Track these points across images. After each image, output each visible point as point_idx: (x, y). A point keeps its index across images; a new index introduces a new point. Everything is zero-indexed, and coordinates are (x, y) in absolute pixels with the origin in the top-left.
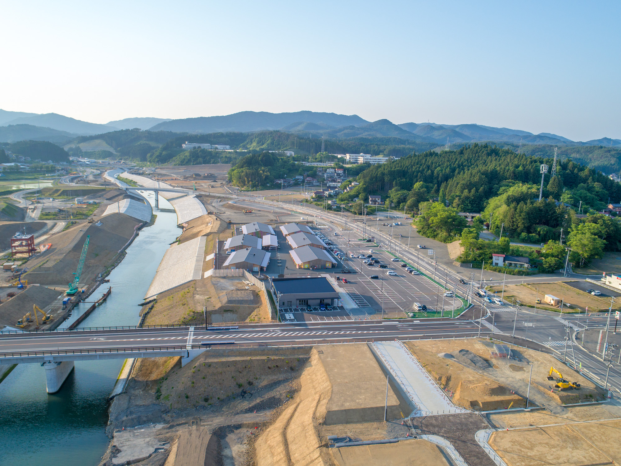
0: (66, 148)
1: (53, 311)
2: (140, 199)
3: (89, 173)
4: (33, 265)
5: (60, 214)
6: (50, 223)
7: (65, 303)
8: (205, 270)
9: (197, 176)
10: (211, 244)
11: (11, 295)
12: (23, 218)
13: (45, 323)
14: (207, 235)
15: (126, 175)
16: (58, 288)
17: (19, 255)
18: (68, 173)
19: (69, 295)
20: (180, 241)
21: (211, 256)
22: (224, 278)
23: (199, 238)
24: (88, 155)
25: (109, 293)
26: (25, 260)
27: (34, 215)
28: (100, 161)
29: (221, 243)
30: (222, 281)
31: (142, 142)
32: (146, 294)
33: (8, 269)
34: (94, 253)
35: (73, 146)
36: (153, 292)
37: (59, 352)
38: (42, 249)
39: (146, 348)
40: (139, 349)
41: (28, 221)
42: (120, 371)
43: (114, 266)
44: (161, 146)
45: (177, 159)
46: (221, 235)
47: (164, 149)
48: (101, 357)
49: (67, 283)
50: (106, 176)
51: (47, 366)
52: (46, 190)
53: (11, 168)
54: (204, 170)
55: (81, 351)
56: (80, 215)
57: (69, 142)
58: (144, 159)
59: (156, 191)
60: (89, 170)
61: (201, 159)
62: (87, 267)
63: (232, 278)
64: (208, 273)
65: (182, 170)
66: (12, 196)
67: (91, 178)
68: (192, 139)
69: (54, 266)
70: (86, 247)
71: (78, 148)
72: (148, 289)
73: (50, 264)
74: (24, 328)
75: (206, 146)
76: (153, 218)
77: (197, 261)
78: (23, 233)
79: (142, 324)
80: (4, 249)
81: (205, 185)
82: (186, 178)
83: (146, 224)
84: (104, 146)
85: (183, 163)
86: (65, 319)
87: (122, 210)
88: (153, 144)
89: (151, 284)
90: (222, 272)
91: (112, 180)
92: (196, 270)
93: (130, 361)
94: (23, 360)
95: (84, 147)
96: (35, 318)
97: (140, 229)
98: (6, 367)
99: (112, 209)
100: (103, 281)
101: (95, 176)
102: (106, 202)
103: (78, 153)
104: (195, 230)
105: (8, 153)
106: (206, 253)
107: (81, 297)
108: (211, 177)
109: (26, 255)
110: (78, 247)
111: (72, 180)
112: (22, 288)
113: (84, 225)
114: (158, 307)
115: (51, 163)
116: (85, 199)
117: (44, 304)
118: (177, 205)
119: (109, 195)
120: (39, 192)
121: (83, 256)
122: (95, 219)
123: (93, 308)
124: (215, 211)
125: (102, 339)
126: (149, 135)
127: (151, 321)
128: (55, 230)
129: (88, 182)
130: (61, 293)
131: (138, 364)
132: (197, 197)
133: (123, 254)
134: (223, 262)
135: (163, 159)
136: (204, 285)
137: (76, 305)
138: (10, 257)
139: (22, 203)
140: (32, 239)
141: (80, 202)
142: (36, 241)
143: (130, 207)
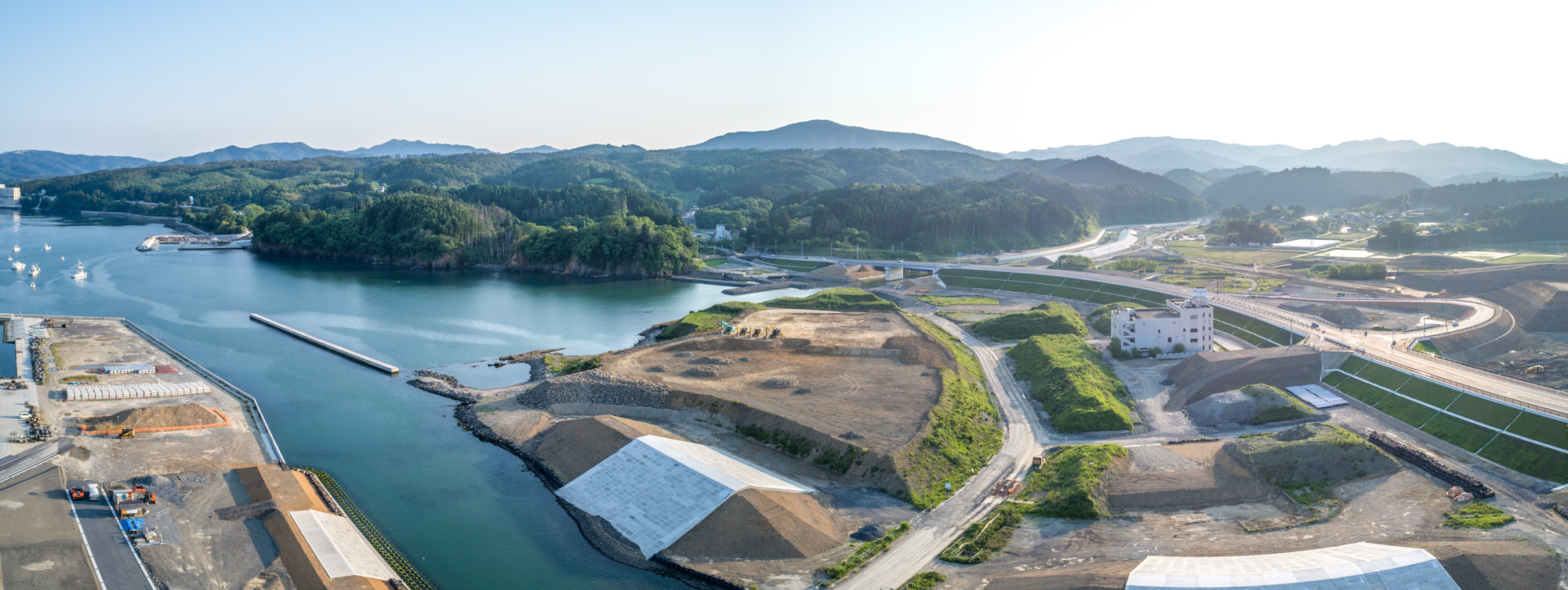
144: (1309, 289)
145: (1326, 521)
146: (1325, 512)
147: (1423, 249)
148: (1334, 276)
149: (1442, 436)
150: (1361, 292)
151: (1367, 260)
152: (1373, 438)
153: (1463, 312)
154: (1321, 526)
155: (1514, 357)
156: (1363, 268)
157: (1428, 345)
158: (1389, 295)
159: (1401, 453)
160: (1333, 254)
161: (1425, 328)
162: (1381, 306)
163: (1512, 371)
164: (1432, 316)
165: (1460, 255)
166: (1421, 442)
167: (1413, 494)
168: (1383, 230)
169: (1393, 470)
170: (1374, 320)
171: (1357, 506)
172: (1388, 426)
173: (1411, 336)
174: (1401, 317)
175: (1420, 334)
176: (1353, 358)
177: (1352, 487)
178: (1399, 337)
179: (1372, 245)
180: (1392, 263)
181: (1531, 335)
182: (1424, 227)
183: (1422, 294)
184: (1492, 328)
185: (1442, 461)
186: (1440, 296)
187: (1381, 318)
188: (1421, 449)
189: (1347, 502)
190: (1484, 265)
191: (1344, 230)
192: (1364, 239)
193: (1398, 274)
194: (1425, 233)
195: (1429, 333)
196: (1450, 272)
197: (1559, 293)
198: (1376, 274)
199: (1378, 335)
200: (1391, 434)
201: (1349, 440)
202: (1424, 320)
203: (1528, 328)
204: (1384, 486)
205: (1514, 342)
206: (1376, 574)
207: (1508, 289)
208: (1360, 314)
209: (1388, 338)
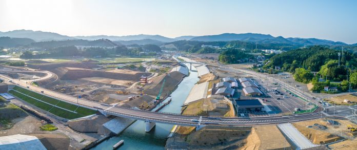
0: (161, 47)
1: (151, 104)
2: (184, 66)
3: (167, 56)
4: (146, 87)
5: (157, 70)
6: (153, 73)
7: (155, 102)
8: (207, 95)
9: (207, 58)
10: (211, 85)
11: (138, 97)
12: (145, 71)
13: (147, 108)
14: (209, 81)
15: (180, 57)
16: (153, 97)
17: (142, 84)
18: (160, 56)
19: (157, 99)
20: (198, 83)
21: (211, 90)
22: (215, 98)
23: (206, 82)
24: (168, 49)
25: (171, 101)
26: (144, 86)
27: (148, 70)
28: (172, 52)
29: (215, 85)
30: (215, 99)
31: (187, 45)
32: (184, 102)
33: (138, 88)
34: (167, 86)
35: (163, 46)
36: (187, 102)
37: (151, 119)
38: (149, 82)
39: (183, 122)
40: (180, 122)
41: (146, 72)
42: (172, 129)
43: (173, 91)
44: (193, 46)
45: (199, 51)
46: (215, 81)
47: (195, 47)
48: (165, 123)
49: (157, 95)
50: (173, 57)
51: (146, 123)
52: (153, 61)
53: (143, 54)
54: (210, 55)
55: (158, 120)
56: (163, 71)
57: (162, 45)
58: (187, 51)
59: (191, 63)
60: (167, 55)
61: (208, 51)
62: (164, 90)
63: (219, 99)
64: (209, 96)
65: (201, 55)
66: (142, 63)
67: (168, 58)
68: (205, 44)
69: (153, 89)
70: (164, 83)
71: (164, 47)
72: (185, 101)
73: (152, 88)
74: (141, 109)
75: (211, 46)
76: (189, 73)
77: (205, 91)
78: (144, 76)
79: (181, 114)
80: (138, 81)
81: (209, 61)
82: (202, 58)
83: (186, 76)
84: (173, 46)
85: (201, 53)
86: (154, 107)
87: (178, 70)
88: (191, 46)
89: (186, 99)
90: (215, 96)
91: (175, 59)
92: (204, 95)
93: (176, 126)
94: (139, 119)
95: (167, 46)
96: (145, 106)
97: (184, 78)
98: (134, 120)
99: (174, 69)
100: (169, 96)
101: (169, 57)
102: (172, 67)
103: (164, 49)
104: (205, 79)
105: (143, 48)
106: (209, 88)
107: (161, 101)
108: (212, 58)
109: (144, 84)
110: (161, 83)
111: (161, 59)
112: (142, 95)
113: (164, 75)
114: (188, 108)
115: (155, 52)
116: (165, 65)
117: (148, 101)
118: (198, 69)
119: (174, 64)
120: (150, 62)
121: (163, 86)
122: (168, 73)
123: (164, 105)
124: (213, 72)
125: (166, 117)
126: (190, 42)
127: (185, 113)
128: (154, 76)
129: (167, 59)
130: (154, 98)
131: (179, 128)
132: (206, 66)
133: (177, 87)
134: (215, 92)
135: (194, 51)
136: (207, 101)
137: (159, 103)
138: (139, 84)
139: (145, 66)
140: (147, 78)
141: (163, 66)
142: (148, 79)
143: (181, 69)
144: (5, 68)
145: (9, 129)
146: (9, 126)
147: (34, 58)
148: (11, 65)
149: (39, 107)
150: (18, 69)
151: (20, 61)
152: (22, 107)
153: (44, 75)
154: (8, 130)
155: (58, 87)
156: (19, 63)
157: (35, 83)
158: (25, 70)
159: (29, 111)
160: (11, 59)
161: (35, 79)
162: (23, 73)
163: (57, 90)
164: (37, 76)
165: (43, 60)
166: (34, 108)
167: (32, 122)
168: (24, 53)
169: (26, 116)
170: (22, 76)
171: (17, 125)
172: (25, 104)
173: (31, 81)
174: (28, 76)
175: (33, 80)
176: (16, 86)
177: (16, 120)
178: (28, 81)
179: (21, 57)
180: (26, 62)
181: (62, 81)
182: (34, 53)
183: (34, 70)
184: (52, 79)
185: (39, 113)
186: (39, 71)
187: (23, 76)
188: (34, 110)
189: (15, 124)
190: (50, 62)
191: (14, 53)
192: (19, 55)
193: (28, 65)
194: (35, 54)
195: (36, 80)
196: (41, 64)
197: (69, 70)
198: (22, 65)
199: (23, 80)
200: (26, 106)
201: (15, 108)
202: (34, 77)
203: (61, 79)
204: (24, 120)
205: (58, 83)
206: (23, 143)
207: (56, 69)
208: (18, 75)
209: (25, 81)
